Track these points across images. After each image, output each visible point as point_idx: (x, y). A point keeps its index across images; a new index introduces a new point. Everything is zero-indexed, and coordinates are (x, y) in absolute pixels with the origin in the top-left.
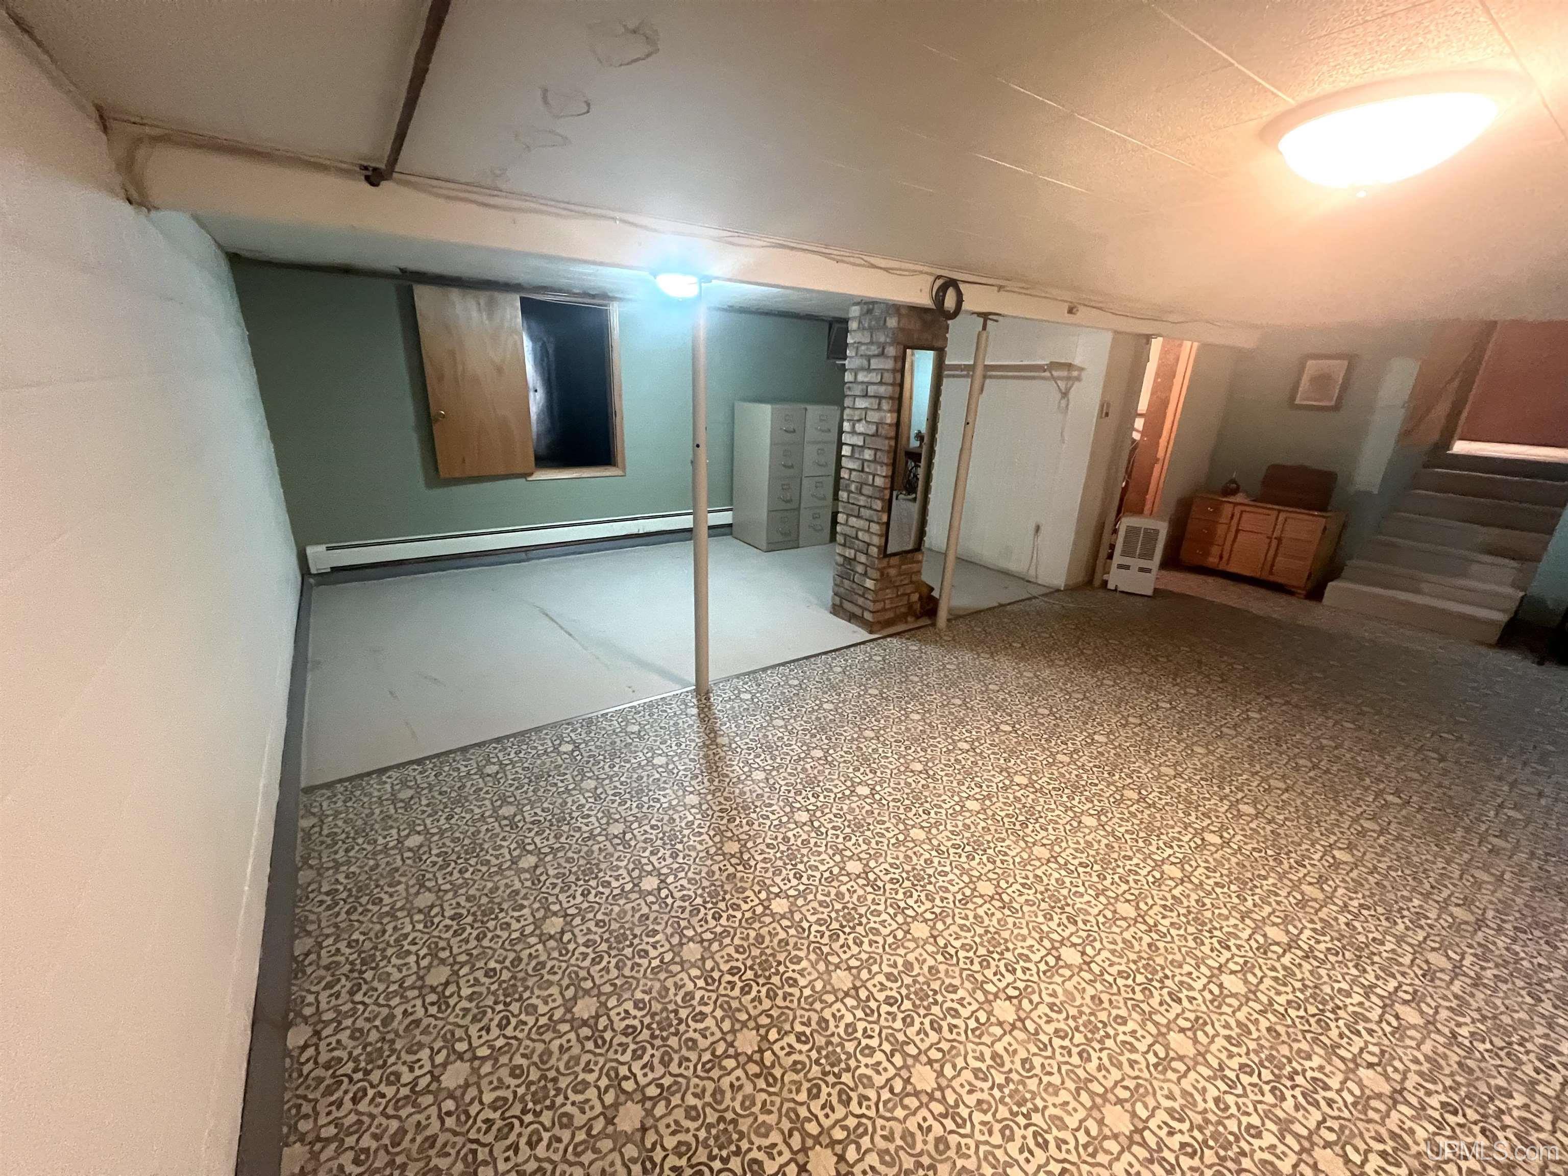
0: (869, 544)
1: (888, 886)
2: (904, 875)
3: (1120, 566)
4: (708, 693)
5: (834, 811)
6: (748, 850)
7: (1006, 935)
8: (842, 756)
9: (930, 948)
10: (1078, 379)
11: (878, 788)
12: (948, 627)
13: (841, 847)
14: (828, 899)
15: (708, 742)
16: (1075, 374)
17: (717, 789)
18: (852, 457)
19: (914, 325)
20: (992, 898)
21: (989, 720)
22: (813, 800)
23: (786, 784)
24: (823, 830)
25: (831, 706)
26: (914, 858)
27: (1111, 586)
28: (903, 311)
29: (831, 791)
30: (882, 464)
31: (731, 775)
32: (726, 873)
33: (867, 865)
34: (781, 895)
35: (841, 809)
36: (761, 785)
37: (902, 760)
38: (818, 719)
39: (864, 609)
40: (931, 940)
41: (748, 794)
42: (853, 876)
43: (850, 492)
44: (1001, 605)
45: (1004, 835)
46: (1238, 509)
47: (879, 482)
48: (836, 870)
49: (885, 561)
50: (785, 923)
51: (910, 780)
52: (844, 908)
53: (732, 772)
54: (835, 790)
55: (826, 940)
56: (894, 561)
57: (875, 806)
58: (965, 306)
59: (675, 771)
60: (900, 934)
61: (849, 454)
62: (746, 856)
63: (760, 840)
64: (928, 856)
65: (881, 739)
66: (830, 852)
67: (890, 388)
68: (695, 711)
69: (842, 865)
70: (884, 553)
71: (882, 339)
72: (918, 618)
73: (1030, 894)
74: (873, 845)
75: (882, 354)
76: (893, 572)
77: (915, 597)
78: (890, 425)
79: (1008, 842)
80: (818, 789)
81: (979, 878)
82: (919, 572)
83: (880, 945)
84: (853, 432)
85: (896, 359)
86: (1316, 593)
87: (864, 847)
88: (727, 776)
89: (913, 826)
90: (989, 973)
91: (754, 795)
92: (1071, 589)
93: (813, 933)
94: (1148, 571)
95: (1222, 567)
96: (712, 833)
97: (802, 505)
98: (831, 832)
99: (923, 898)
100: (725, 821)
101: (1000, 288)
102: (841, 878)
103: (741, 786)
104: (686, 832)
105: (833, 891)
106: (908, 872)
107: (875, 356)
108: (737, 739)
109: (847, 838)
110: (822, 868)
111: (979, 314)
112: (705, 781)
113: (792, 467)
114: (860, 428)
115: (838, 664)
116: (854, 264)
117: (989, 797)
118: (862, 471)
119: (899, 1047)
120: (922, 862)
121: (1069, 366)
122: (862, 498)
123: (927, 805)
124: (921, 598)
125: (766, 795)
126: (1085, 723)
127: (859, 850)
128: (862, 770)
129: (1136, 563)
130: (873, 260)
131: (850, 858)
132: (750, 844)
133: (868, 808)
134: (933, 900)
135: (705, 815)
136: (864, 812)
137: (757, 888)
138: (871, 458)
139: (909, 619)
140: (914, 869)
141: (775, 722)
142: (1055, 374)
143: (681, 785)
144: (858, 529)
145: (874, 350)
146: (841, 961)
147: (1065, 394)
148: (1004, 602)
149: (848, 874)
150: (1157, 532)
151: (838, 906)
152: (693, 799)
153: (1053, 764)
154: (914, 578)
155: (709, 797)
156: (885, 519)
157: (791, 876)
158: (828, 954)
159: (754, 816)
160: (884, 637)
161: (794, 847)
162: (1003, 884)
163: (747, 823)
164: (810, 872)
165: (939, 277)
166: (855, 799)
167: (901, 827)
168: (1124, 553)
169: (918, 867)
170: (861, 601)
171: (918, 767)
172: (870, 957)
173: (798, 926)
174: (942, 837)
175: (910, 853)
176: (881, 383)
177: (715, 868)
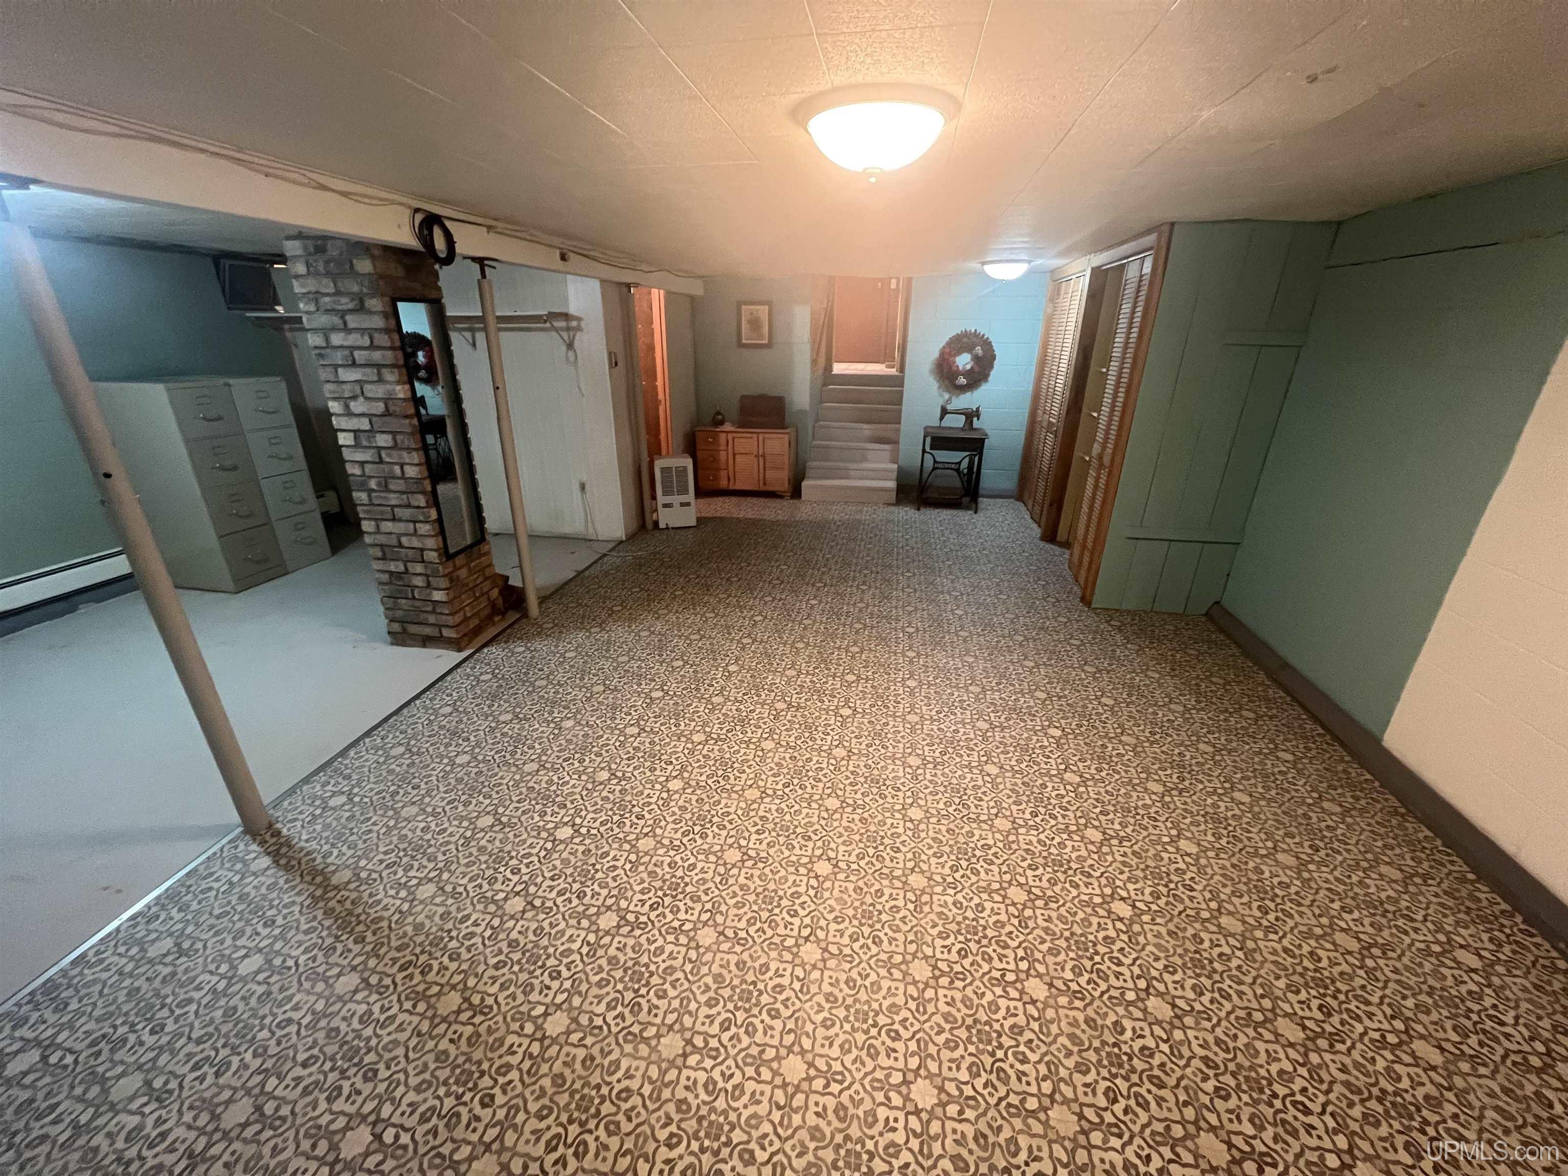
0: (422, 550)
1: (653, 915)
2: (660, 893)
3: (666, 506)
4: (270, 826)
5: (548, 875)
6: (474, 990)
7: (772, 886)
8: (517, 809)
9: (725, 946)
10: (579, 329)
11: (578, 821)
12: (542, 613)
13: (581, 909)
14: (604, 975)
15: (319, 893)
16: (574, 324)
17: (378, 945)
18: (357, 445)
19: (397, 271)
20: (743, 861)
21: (639, 694)
22: (515, 878)
23: (471, 880)
24: (549, 904)
25: (466, 758)
26: (658, 870)
27: (662, 525)
28: (376, 252)
29: (530, 855)
30: (409, 450)
31: (386, 914)
32: (464, 1040)
33: (619, 909)
34: (550, 1011)
35: (555, 868)
36: (438, 900)
37: (584, 777)
38: (459, 781)
39: (440, 626)
40: (722, 938)
41: (428, 923)
42: (613, 931)
43: (370, 491)
44: (579, 573)
45: (717, 798)
46: (730, 436)
47: (411, 472)
48: (592, 938)
49: (450, 563)
50: (575, 1038)
51: (604, 794)
52: (625, 971)
53: (386, 908)
54: (534, 851)
55: (629, 1019)
56: (460, 560)
57: (587, 842)
58: (459, 249)
59: (291, 963)
60: (693, 955)
61: (351, 442)
62: (476, 1000)
63: (482, 968)
64: (668, 860)
65: (548, 765)
66: (573, 922)
67: (389, 354)
68: (266, 861)
69: (594, 928)
70: (446, 554)
71: (356, 289)
72: (503, 614)
73: (767, 837)
74: (612, 884)
75: (361, 308)
76: (463, 573)
77: (495, 593)
78: (405, 400)
79: (723, 802)
80: (514, 862)
81: (722, 851)
82: (490, 565)
83: (683, 980)
84: (349, 414)
85: (385, 315)
86: (796, 493)
87: (604, 892)
88: (381, 919)
89: (637, 839)
90: (781, 930)
91: (437, 918)
92: (631, 538)
93: (612, 1023)
94: (688, 504)
95: (731, 487)
96: (408, 1005)
97: (273, 518)
98: (559, 900)
99: (690, 904)
100: (418, 978)
101: (490, 228)
102: (602, 942)
103: (410, 919)
104: (368, 1032)
105: (603, 962)
106: (661, 889)
107: (350, 311)
108: (363, 863)
109: (581, 896)
110: (575, 946)
111: (474, 259)
112: (351, 945)
113: (235, 468)
114: (358, 406)
115: (442, 703)
116: (294, 182)
117: (683, 769)
118: (381, 461)
119: (759, 1062)
120: (667, 869)
121: (566, 316)
122: (392, 495)
123: (636, 809)
124: (501, 593)
125: (453, 909)
126: (715, 660)
127: (601, 898)
128: (549, 811)
129: (676, 499)
130: (322, 180)
131: (598, 914)
132: (471, 982)
133: (581, 848)
134: (699, 899)
135: (380, 989)
136: (579, 854)
137: (515, 1026)
138: (390, 443)
139: (497, 619)
140: (664, 881)
141: (404, 813)
142: (556, 324)
143: (315, 977)
144: (399, 536)
145: (345, 303)
146: (659, 1027)
147: (570, 346)
148: (581, 568)
149: (607, 933)
150: (685, 468)
151: (618, 974)
152: (351, 981)
153: (714, 709)
154: (488, 572)
155: (372, 963)
156: (434, 514)
157: (547, 981)
158: (641, 1031)
159: (454, 944)
160: (478, 650)
161: (530, 946)
162: (743, 843)
163: (451, 959)
164: (565, 961)
165: (417, 210)
166: (562, 847)
167: (627, 847)
168: (665, 493)
169: (667, 877)
170: (432, 619)
171: (604, 775)
172: (682, 1000)
173: (593, 1029)
174: (669, 832)
175: (651, 868)
176: (372, 347)
177: (444, 1045)
